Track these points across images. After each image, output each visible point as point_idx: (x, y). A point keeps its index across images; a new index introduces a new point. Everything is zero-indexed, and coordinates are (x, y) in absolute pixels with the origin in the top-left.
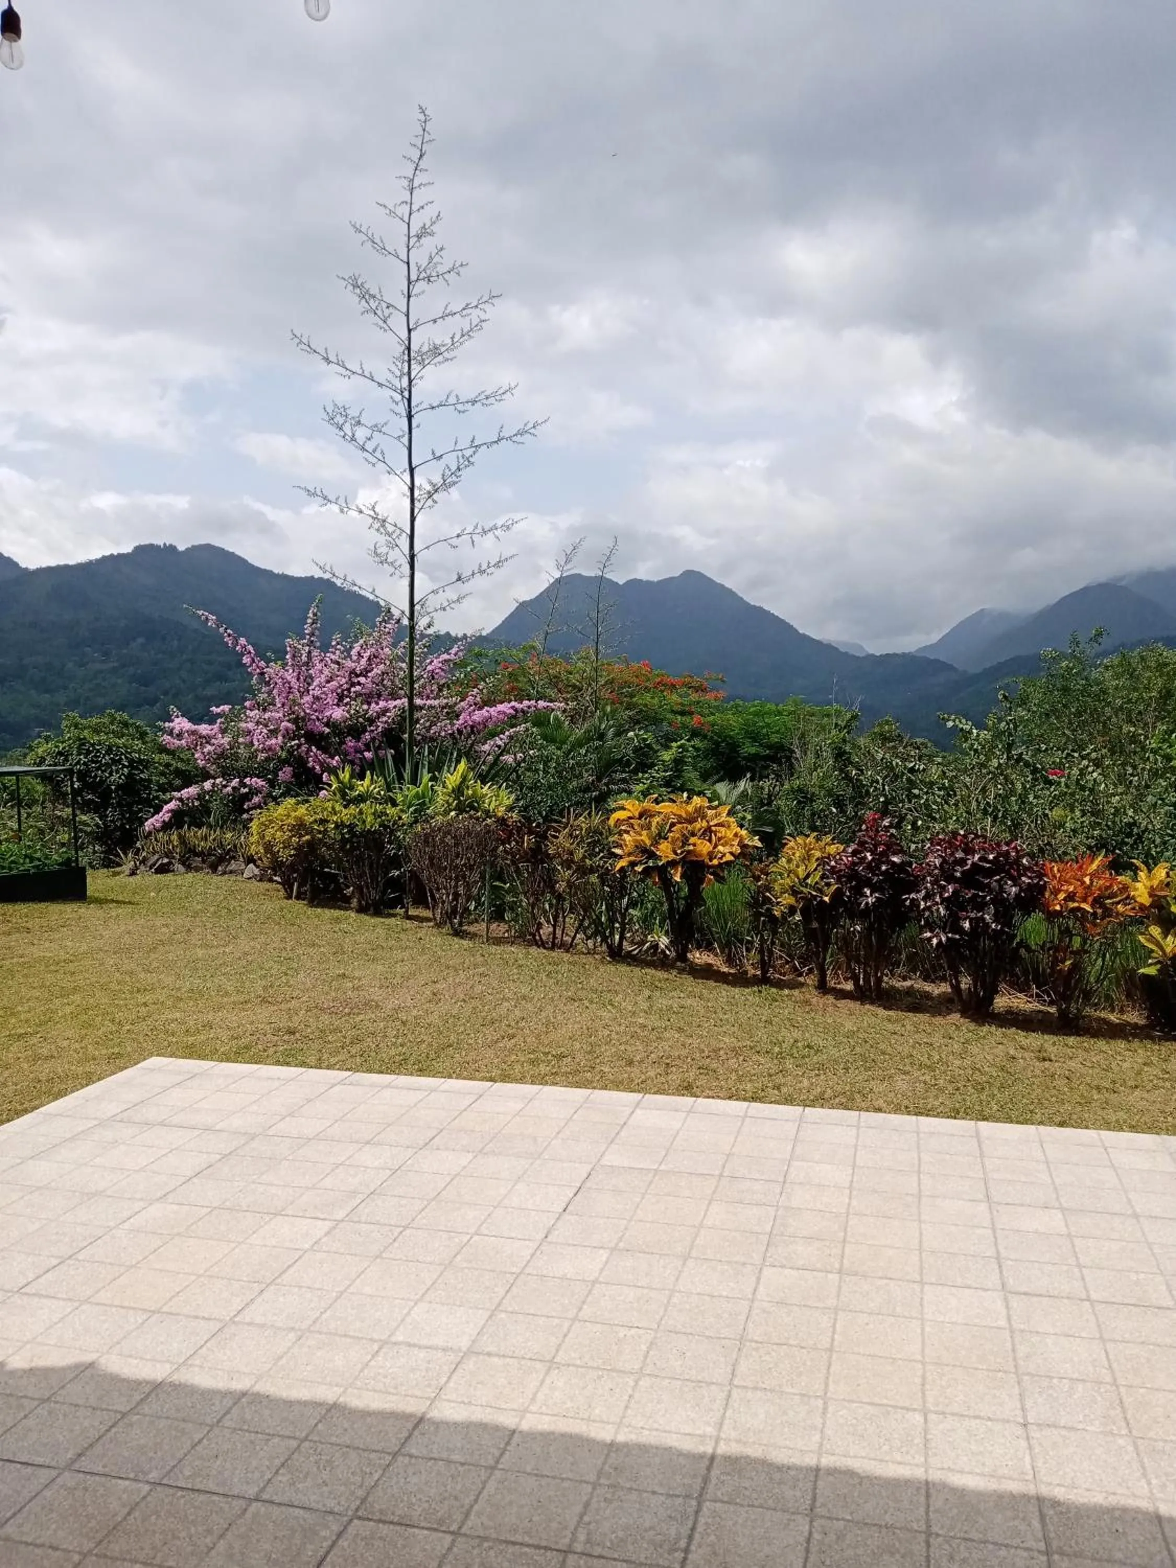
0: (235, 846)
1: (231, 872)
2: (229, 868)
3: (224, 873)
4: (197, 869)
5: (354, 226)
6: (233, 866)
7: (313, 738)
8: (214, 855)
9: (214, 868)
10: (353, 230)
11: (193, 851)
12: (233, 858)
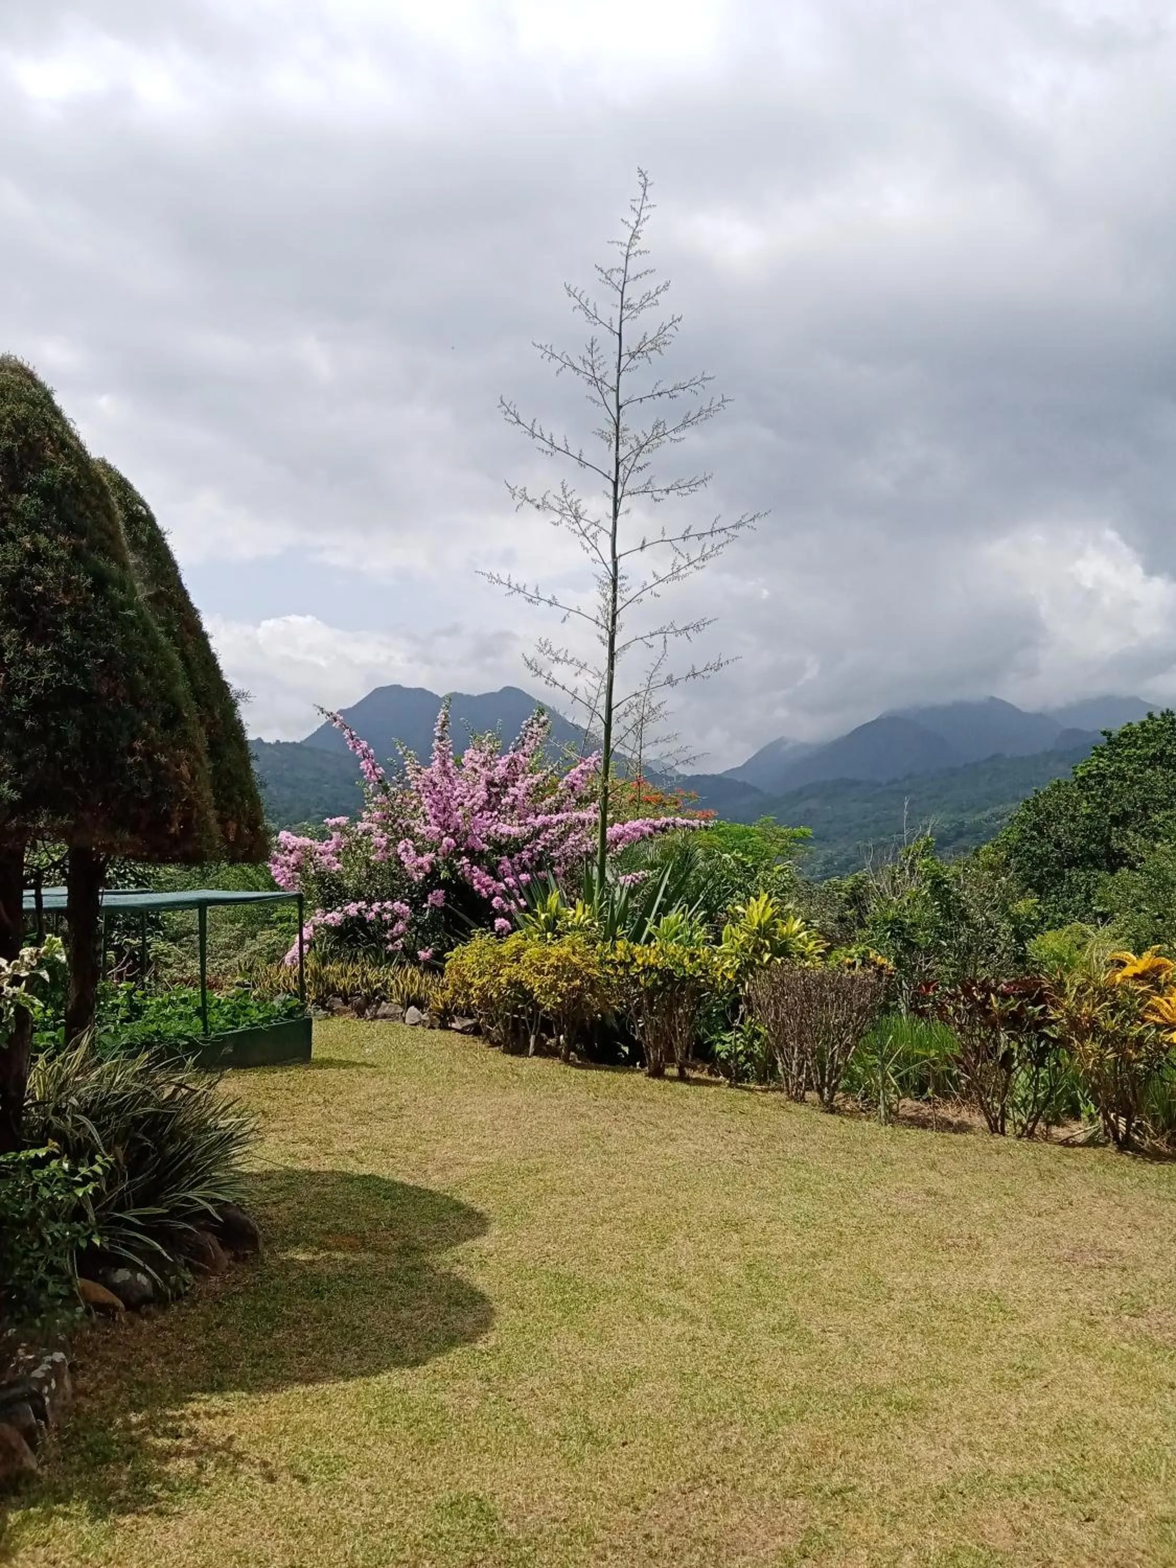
0: (385, 985)
1: (385, 1016)
2: (379, 1012)
3: (375, 1017)
4: (340, 1013)
5: (568, 289)
6: (385, 1008)
7: (476, 857)
8: (359, 995)
9: (360, 1012)
10: (565, 292)
11: (331, 990)
12: (384, 998)
